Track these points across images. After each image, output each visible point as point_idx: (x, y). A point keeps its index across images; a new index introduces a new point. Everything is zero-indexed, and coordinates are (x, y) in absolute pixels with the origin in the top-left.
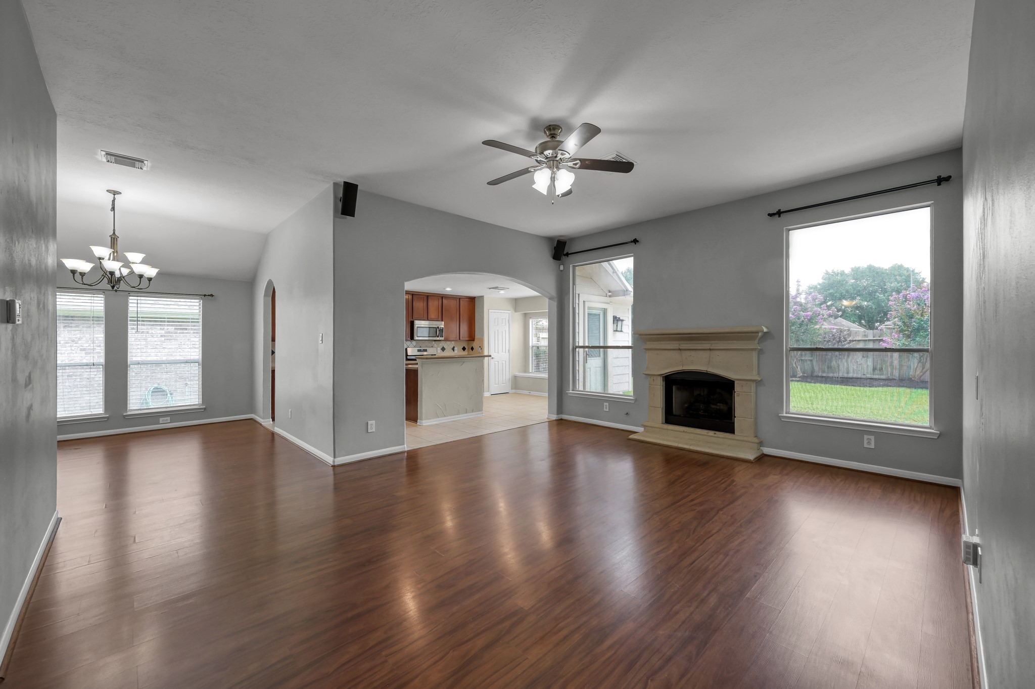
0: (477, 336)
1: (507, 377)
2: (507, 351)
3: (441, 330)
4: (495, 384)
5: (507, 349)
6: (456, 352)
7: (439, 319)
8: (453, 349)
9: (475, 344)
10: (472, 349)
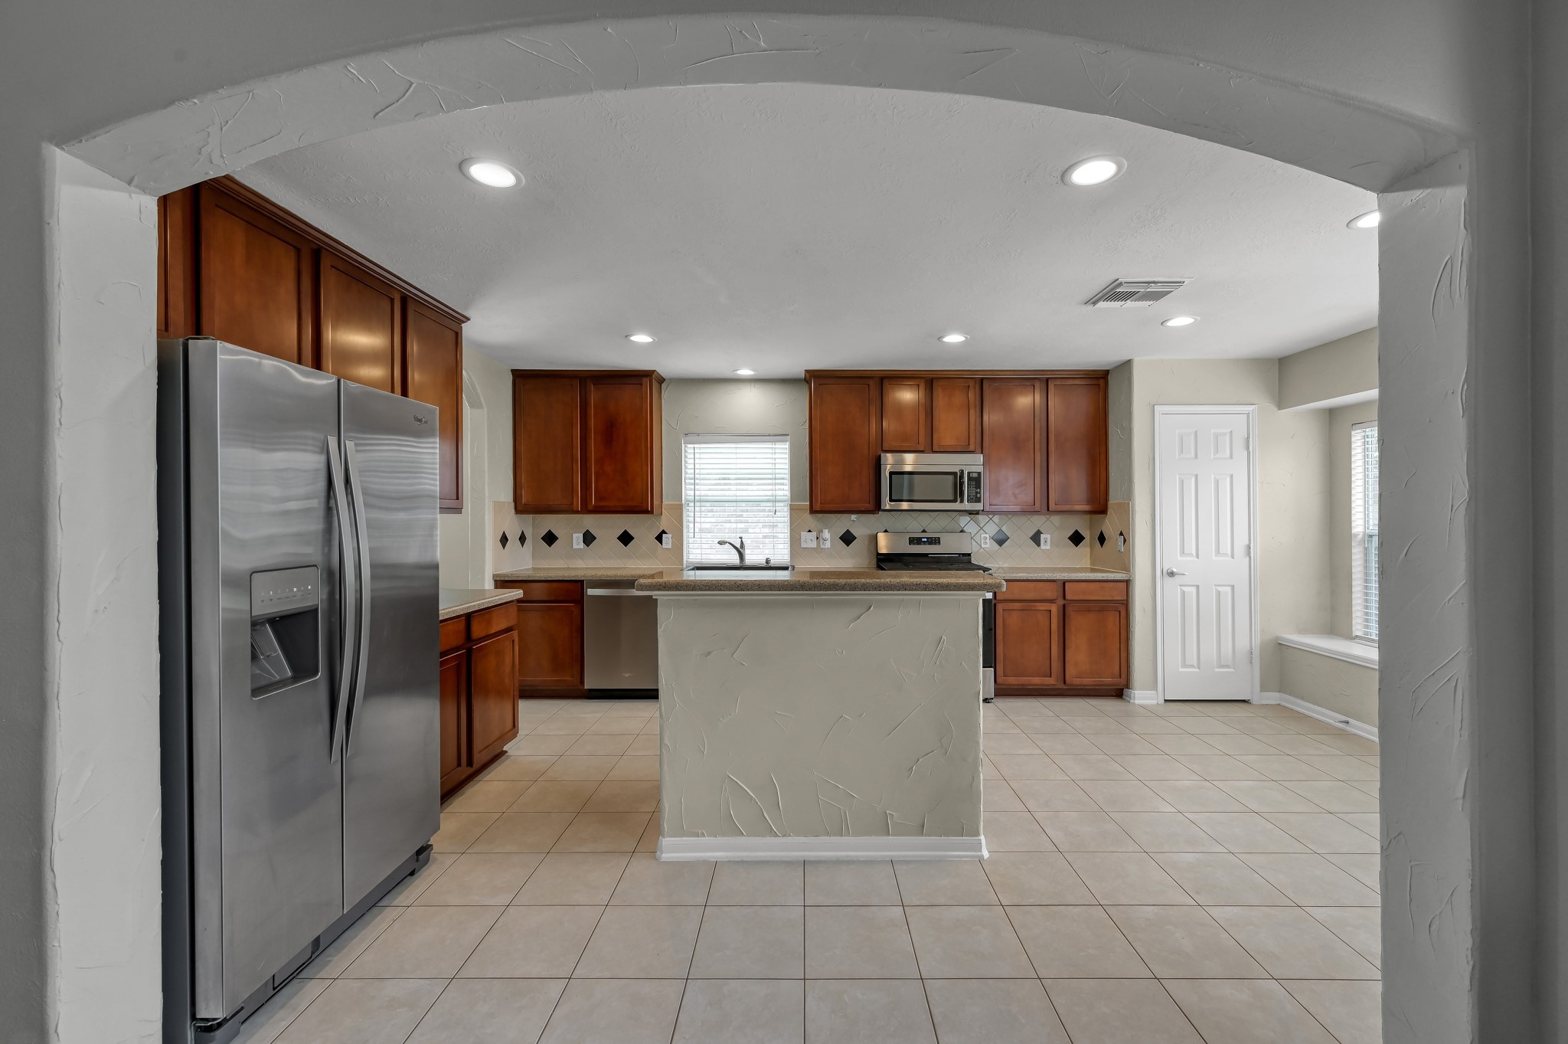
0: (1114, 499)
1: (1243, 643)
2: (1240, 550)
3: (976, 481)
4: (1184, 665)
5: (1241, 540)
6: (1045, 546)
7: (972, 448)
8: (1036, 538)
9: (1109, 525)
10: (1102, 539)
